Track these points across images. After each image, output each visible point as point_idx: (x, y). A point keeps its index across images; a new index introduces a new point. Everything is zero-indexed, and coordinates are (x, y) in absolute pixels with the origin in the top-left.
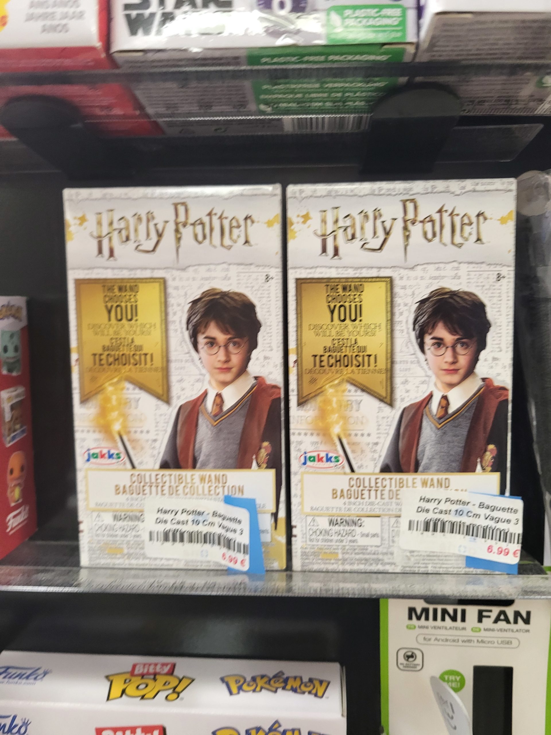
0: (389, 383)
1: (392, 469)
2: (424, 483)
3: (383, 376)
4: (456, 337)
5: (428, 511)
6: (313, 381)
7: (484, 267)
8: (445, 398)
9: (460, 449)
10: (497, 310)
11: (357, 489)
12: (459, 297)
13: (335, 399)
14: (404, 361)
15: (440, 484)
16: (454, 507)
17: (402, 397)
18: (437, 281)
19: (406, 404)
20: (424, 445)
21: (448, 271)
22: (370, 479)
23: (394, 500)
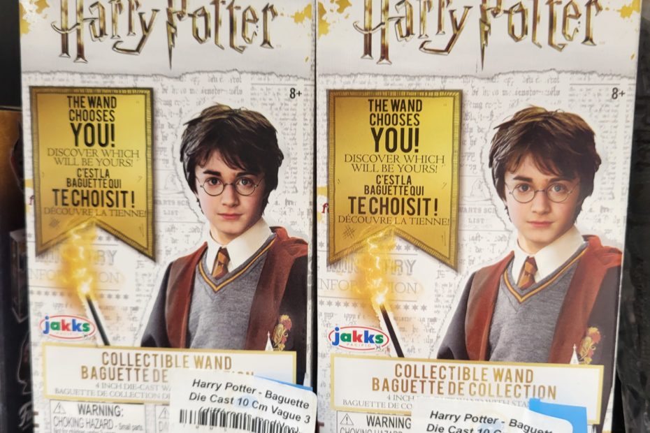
0: (150, 229)
1: (157, 343)
2: (198, 363)
3: (143, 221)
4: (237, 172)
5: (203, 398)
6: (54, 224)
7: (273, 78)
8: (223, 251)
9: (244, 319)
10: (292, 137)
11: (112, 367)
12: (242, 118)
13: (81, 249)
14: (169, 201)
15: (218, 363)
16: (237, 395)
17: (168, 248)
18: (211, 96)
19: (173, 258)
20: (197, 313)
21: (226, 83)
22: (129, 355)
23: (160, 383)
